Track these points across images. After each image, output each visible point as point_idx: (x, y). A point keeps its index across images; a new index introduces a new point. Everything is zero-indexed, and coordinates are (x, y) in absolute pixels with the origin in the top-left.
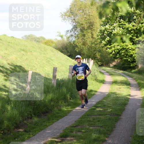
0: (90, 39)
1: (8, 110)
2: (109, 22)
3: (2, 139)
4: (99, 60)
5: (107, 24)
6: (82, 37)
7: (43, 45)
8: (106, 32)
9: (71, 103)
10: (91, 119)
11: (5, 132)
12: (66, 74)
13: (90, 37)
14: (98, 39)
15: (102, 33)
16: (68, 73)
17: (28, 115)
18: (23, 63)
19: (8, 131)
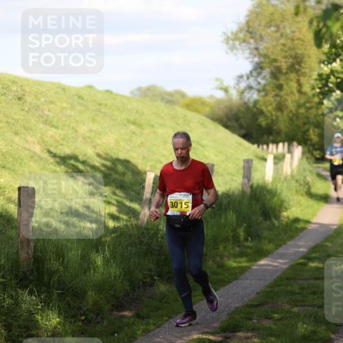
0: (295, 95)
1: (97, 266)
2: (341, 55)
3: (82, 333)
4: (316, 147)
5: (335, 60)
6: (274, 91)
7: (180, 111)
8: (332, 79)
9: (249, 250)
10: (296, 288)
11: (90, 318)
12: (236, 181)
13: (295, 90)
14: (314, 95)
15: (324, 82)
16: (241, 177)
17: (145, 278)
18: (134, 155)
19: (98, 315)
